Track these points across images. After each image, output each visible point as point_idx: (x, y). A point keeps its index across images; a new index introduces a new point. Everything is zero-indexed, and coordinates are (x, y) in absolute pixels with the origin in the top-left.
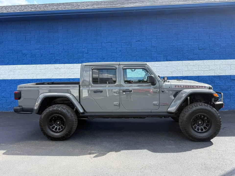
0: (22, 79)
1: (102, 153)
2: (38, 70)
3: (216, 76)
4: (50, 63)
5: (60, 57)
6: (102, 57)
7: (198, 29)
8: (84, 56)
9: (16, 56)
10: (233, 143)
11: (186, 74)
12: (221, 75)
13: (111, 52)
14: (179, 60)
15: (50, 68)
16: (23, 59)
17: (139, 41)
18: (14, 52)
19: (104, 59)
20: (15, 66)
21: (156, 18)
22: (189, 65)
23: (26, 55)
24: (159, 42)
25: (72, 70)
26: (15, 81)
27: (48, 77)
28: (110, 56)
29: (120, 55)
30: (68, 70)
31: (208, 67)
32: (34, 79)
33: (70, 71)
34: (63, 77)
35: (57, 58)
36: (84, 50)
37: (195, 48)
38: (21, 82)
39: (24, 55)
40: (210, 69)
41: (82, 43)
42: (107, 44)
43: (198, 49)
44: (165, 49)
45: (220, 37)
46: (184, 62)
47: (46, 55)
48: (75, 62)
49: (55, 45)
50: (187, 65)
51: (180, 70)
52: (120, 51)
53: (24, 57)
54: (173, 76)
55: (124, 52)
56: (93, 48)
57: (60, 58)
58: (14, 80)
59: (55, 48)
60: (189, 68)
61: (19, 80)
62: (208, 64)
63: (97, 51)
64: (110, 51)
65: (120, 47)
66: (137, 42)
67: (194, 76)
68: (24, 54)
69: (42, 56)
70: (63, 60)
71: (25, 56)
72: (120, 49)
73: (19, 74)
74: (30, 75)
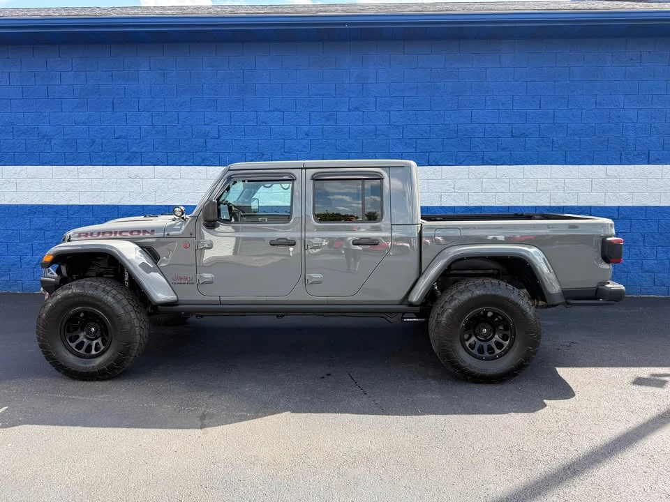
0: (39, 206)
1: (238, 414)
2: (81, 181)
3: (554, 207)
4: (114, 163)
5: (142, 148)
6: (256, 151)
7: (512, 83)
8: (209, 146)
9: (24, 141)
10: (595, 388)
11: (476, 202)
12: (565, 205)
13: (283, 137)
14: (460, 164)
15: (115, 176)
16: (42, 149)
17: (357, 109)
18: (18, 131)
19: (263, 154)
20: (19, 168)
21: (404, 49)
22: (485, 177)
23: (50, 139)
24: (410, 112)
25: (176, 181)
26: (21, 209)
27: (111, 200)
29: (305, 147)
30: (164, 183)
31: (535, 183)
32: (72, 205)
33: (170, 187)
34: (151, 201)
35: (134, 149)
36: (208, 128)
37: (501, 132)
38: (35, 213)
39: (45, 141)
40: (540, 188)
41: (202, 110)
42: (270, 114)
43: (509, 135)
44: (424, 134)
45: (568, 106)
46: (473, 167)
47: (104, 140)
48: (185, 161)
49: (130, 114)
50: (479, 176)
51: (461, 191)
52: (307, 134)
53: (45, 143)
54: (443, 205)
56: (232, 124)
57: (143, 150)
58: (17, 206)
59: (129, 121)
60: (485, 185)
61: (32, 206)
62: (535, 175)
63: (243, 133)
64: (280, 135)
66: (351, 113)
67: (496, 207)
68: (45, 135)
69: (93, 142)
70: (151, 154)
71: (48, 143)
72: (306, 129)
73: (32, 190)
74: (60, 194)
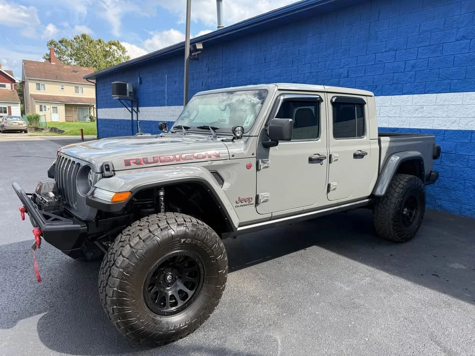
6: (372, 84)
13: (393, 71)
17: (464, 38)
19: (376, 87)
28: (389, 80)
42: (385, 54)
49: (300, 66)
52: (413, 67)
55: (423, 68)
63: (364, 72)
64: (391, 70)
65: (415, 57)
66: (458, 42)
72: (413, 62)
